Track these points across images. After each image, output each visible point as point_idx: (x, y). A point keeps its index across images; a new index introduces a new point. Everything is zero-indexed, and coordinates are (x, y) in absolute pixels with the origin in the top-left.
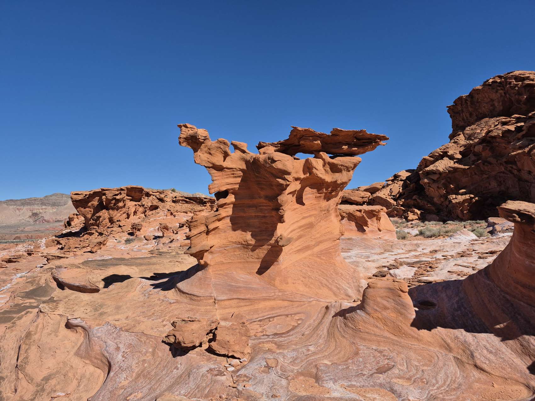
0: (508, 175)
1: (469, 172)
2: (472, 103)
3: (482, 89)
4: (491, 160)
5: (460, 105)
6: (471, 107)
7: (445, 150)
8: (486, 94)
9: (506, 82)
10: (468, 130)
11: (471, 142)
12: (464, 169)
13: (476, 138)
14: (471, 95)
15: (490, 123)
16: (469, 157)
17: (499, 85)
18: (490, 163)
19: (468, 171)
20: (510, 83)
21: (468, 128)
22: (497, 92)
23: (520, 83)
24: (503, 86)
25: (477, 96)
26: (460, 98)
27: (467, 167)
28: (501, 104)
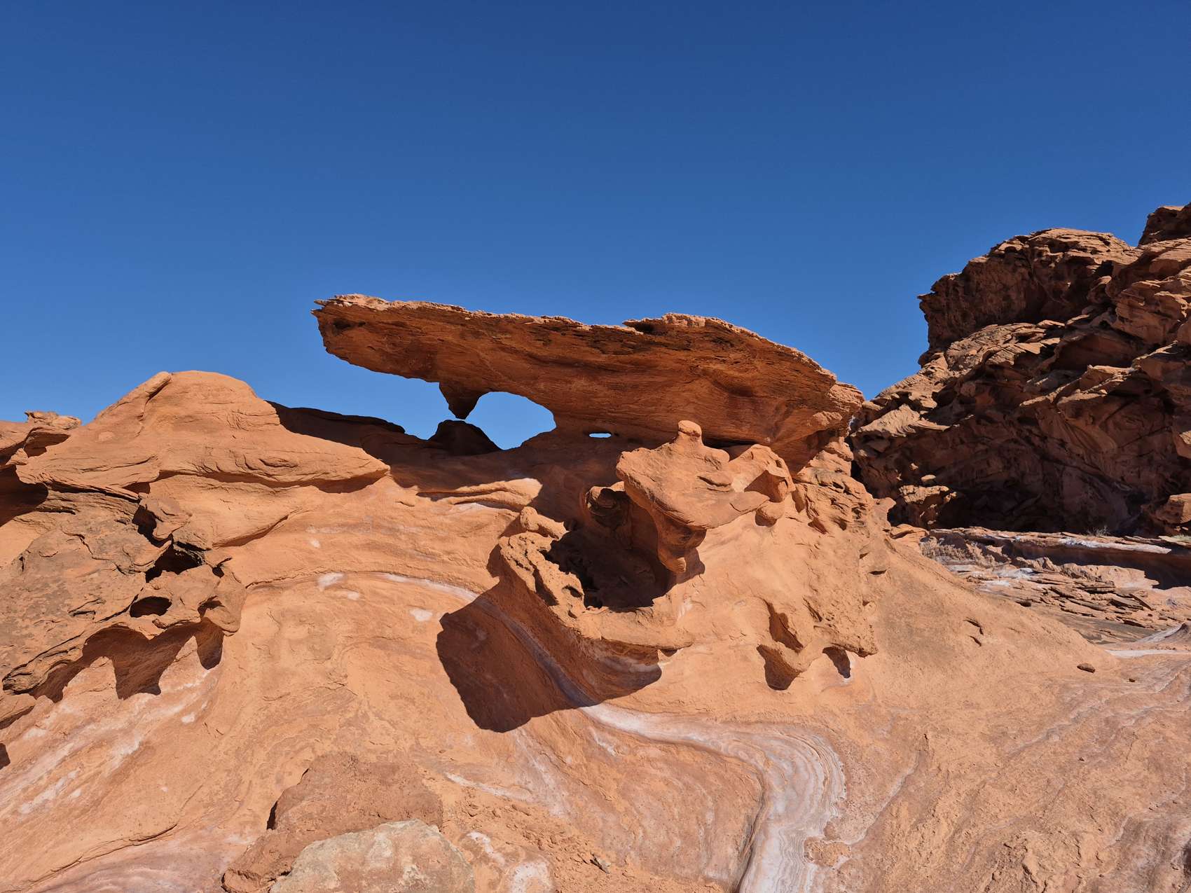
0: (1023, 448)
1: (949, 439)
2: (967, 290)
3: (986, 263)
4: (992, 413)
5: (944, 295)
6: (966, 301)
7: (905, 390)
8: (993, 273)
9: (1033, 251)
10: (955, 348)
11: (957, 374)
12: (939, 431)
13: (966, 366)
14: (966, 275)
15: (999, 336)
16: (950, 405)
17: (1020, 256)
18: (991, 421)
19: (947, 434)
20: (1040, 254)
21: (954, 345)
22: (1014, 271)
23: (1060, 254)
24: (1027, 260)
25: (976, 278)
26: (945, 280)
27: (944, 427)
28: (1022, 296)
